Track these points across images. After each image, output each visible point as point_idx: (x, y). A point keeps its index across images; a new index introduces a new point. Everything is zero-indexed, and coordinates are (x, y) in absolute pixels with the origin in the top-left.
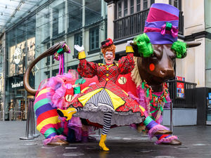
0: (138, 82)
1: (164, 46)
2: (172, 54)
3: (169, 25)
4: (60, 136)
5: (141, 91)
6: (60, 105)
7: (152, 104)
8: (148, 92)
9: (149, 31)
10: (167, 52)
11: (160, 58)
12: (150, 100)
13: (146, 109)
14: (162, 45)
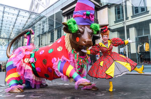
0: (70, 49)
1: (86, 27)
2: (90, 31)
3: (88, 13)
4: (18, 86)
5: (71, 55)
6: (18, 65)
7: (79, 63)
8: (76, 56)
9: (75, 17)
10: (87, 30)
11: (83, 33)
12: (77, 61)
13: (75, 67)
14: (84, 26)
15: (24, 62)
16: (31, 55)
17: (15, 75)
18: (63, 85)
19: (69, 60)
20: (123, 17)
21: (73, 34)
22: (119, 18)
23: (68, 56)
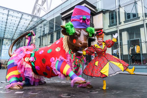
0: (67, 50)
1: (82, 30)
2: (86, 34)
3: (84, 17)
4: (18, 83)
5: (68, 56)
6: (19, 64)
7: (75, 63)
8: (72, 56)
9: (73, 21)
10: (83, 33)
11: (79, 35)
12: (74, 61)
13: (71, 66)
14: (81, 29)
15: (24, 61)
16: (31, 54)
17: (16, 73)
18: (60, 83)
19: (66, 60)
20: (117, 22)
21: (70, 36)
22: (113, 22)
23: (66, 56)
